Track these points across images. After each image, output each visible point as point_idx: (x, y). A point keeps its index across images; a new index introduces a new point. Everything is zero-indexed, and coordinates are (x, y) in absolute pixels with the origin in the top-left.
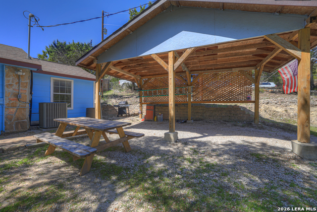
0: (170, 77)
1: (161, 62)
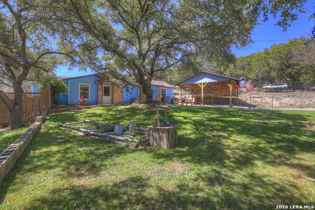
0: (202, 90)
1: (200, 85)
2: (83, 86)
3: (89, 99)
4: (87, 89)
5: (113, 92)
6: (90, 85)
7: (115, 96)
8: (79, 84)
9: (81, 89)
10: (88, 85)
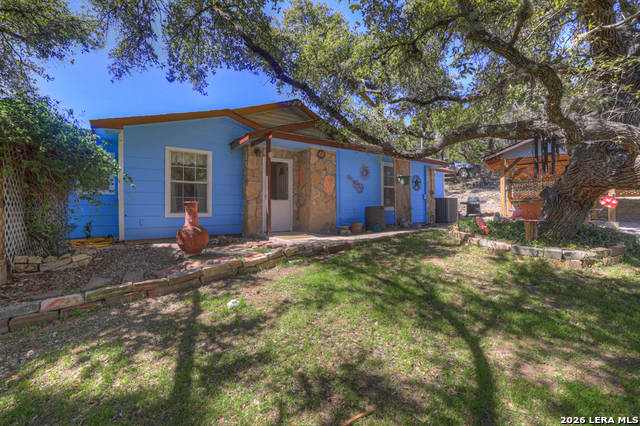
2: (183, 161)
3: (209, 214)
4: (202, 173)
5: (298, 185)
6: (210, 154)
7: (313, 198)
8: (168, 149)
9: (177, 171)
10: (205, 156)
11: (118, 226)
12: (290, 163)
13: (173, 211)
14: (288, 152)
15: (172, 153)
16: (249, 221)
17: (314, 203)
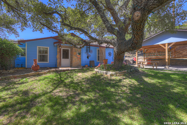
0: (166, 51)
1: (163, 46)
2: (42, 49)
3: (48, 62)
4: (46, 52)
5: (72, 55)
6: (48, 48)
7: (74, 58)
8: (38, 47)
9: (40, 52)
10: (47, 48)
11: (25, 65)
12: (70, 49)
13: (39, 61)
14: (69, 47)
15: (39, 48)
16: (57, 64)
17: (74, 60)
